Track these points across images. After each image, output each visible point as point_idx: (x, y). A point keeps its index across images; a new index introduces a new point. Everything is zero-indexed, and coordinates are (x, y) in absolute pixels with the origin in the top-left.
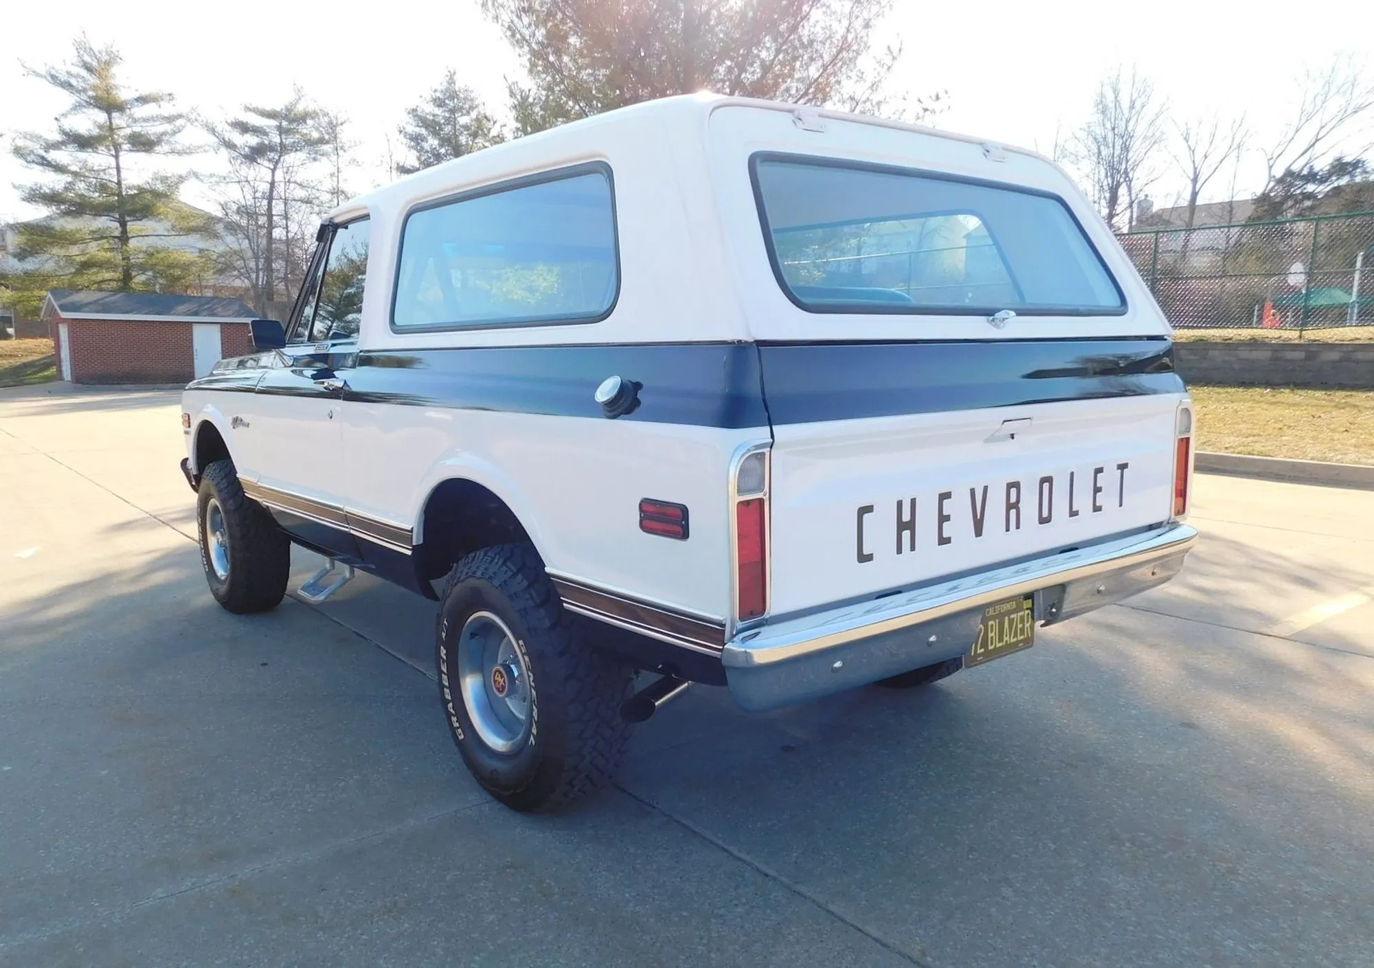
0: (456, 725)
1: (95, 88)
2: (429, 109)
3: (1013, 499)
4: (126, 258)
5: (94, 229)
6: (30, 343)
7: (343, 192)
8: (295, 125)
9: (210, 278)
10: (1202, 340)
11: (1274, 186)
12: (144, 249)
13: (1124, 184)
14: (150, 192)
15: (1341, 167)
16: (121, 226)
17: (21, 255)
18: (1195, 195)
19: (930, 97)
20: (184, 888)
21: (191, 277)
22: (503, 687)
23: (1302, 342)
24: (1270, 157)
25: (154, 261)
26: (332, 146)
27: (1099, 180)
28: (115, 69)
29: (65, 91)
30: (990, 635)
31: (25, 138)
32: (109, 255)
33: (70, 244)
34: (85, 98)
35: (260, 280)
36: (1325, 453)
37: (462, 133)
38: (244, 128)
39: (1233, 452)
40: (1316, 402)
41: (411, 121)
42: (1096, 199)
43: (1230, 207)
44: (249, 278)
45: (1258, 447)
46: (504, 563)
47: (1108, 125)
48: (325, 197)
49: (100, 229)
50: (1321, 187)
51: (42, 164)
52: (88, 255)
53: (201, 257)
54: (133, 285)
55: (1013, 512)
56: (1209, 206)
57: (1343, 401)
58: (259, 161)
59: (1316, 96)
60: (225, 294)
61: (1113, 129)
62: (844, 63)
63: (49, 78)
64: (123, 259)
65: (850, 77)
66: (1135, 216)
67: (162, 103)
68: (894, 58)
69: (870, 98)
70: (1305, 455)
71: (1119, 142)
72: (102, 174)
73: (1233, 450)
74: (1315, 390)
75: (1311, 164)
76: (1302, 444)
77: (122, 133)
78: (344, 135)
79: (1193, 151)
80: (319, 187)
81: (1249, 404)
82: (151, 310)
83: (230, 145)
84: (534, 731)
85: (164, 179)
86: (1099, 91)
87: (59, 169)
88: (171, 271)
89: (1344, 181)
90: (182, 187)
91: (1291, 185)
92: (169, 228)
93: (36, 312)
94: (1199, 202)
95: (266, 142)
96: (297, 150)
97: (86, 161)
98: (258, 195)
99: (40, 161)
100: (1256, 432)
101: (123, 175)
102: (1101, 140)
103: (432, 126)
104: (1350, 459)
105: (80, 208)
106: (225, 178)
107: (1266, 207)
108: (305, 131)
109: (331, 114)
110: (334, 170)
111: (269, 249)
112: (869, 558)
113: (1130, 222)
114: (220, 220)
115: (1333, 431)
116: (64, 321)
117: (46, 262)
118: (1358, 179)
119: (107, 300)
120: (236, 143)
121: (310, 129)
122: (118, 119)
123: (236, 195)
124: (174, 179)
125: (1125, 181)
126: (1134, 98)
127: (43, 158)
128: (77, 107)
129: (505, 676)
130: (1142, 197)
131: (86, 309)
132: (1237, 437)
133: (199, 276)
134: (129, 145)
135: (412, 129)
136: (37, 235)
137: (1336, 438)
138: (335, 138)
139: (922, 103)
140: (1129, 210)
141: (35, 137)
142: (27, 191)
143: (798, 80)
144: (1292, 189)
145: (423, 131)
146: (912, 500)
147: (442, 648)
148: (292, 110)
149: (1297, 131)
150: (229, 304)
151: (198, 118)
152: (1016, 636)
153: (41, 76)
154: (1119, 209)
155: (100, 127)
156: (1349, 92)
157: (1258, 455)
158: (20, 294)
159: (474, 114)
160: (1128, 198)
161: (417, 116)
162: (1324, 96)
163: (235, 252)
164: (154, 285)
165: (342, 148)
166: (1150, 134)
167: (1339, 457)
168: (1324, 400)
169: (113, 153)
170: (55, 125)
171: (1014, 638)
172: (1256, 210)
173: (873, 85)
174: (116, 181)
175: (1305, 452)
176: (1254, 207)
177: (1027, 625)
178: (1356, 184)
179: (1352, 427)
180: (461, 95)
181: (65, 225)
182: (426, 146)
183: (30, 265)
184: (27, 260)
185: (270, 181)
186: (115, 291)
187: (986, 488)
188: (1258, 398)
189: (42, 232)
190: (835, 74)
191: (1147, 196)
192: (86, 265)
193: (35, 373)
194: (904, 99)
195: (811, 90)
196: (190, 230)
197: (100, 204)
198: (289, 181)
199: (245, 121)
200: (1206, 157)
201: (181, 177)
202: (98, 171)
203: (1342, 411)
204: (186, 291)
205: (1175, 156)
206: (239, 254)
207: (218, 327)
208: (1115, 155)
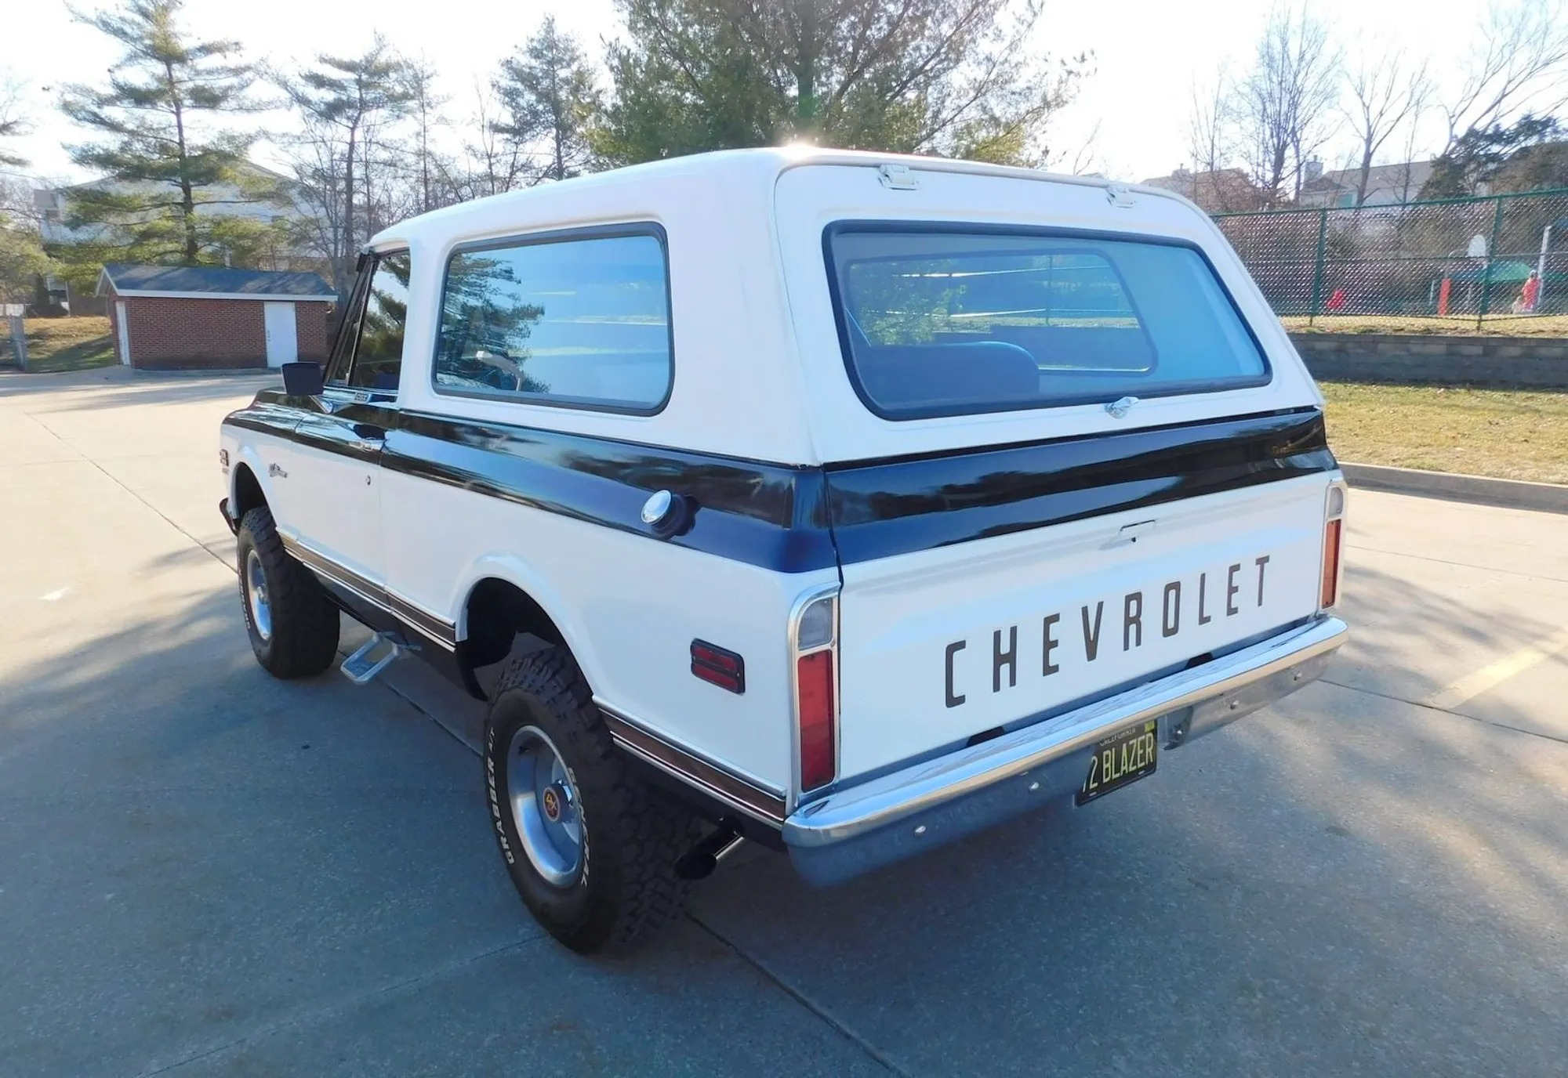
0: (506, 846)
1: (152, 36)
2: (525, 61)
3: (1133, 613)
4: (190, 228)
5: (154, 195)
6: (86, 321)
7: (430, 154)
8: (376, 78)
9: (284, 248)
10: (1371, 331)
11: (1456, 147)
12: (210, 217)
13: (1291, 145)
14: (216, 153)
15: (1529, 126)
16: (184, 191)
17: (74, 224)
18: (1368, 156)
19: (1075, 59)
20: (182, 1059)
21: (263, 249)
22: (555, 812)
23: (1480, 334)
24: (1451, 115)
25: (221, 231)
26: (417, 102)
27: (1264, 139)
28: (173, 15)
29: (118, 39)
30: (1105, 766)
31: (75, 92)
32: (170, 224)
33: (128, 211)
34: (141, 47)
35: (340, 252)
36: (1501, 468)
37: (561, 87)
38: (319, 81)
39: (1401, 466)
40: (1493, 405)
41: (506, 74)
42: (1260, 161)
43: (1406, 170)
44: (327, 250)
45: (1428, 460)
46: (553, 676)
47: (1275, 79)
48: (411, 159)
49: (160, 195)
50: (1506, 149)
51: (94, 122)
52: (148, 225)
53: (274, 227)
54: (199, 258)
55: (1133, 628)
56: (1384, 169)
57: (1524, 404)
58: (337, 119)
59: (1503, 47)
60: (300, 267)
61: (1280, 83)
62: (980, 19)
63: (100, 25)
64: (188, 229)
65: (986, 35)
66: (1302, 180)
67: (228, 54)
68: (1035, 14)
69: (1009, 58)
70: (1480, 470)
71: (1286, 98)
72: (162, 133)
73: (1401, 463)
74: (1493, 390)
75: (1497, 122)
76: (1476, 456)
77: (184, 87)
78: (432, 89)
79: (1368, 108)
80: (404, 149)
81: (1420, 407)
82: (217, 286)
83: (303, 101)
84: (586, 870)
85: (231, 139)
86: (1265, 42)
87: (115, 127)
88: (241, 242)
89: (1532, 141)
90: (250, 147)
91: (1474, 147)
92: (239, 193)
93: (91, 287)
94: (1373, 163)
95: (344, 98)
96: (378, 107)
97: (143, 118)
98: (336, 157)
99: (92, 118)
100: (1426, 441)
101: (186, 134)
102: (1266, 96)
103: (528, 79)
104: (1527, 474)
105: (137, 171)
106: (299, 138)
107: (1446, 171)
108: (387, 85)
109: (416, 66)
110: (419, 128)
111: (348, 218)
112: (961, 700)
113: (1297, 188)
114: (293, 184)
115: (1511, 440)
116: (121, 298)
117: (101, 232)
118: (1547, 140)
119: (168, 275)
120: (311, 98)
121: (392, 83)
122: (179, 72)
123: (310, 156)
124: (242, 139)
125: (1292, 141)
126: (1303, 49)
127: (95, 115)
128: (132, 58)
129: (557, 800)
130: (1310, 158)
131: (145, 286)
132: (1406, 447)
133: (272, 247)
134: (191, 101)
135: (506, 82)
136: (90, 202)
137: (1514, 449)
138: (421, 93)
139: (1065, 64)
140: (1296, 174)
141: (87, 92)
142: (78, 152)
143: (929, 38)
144: (1476, 151)
145: (519, 85)
146: (1012, 628)
147: (489, 760)
148: (372, 62)
149: (1482, 86)
150: (304, 279)
151: (268, 71)
152: (1135, 763)
153: (92, 22)
154: (1285, 173)
155: (160, 80)
156: (1541, 41)
157: (1429, 469)
158: (73, 267)
159: (575, 67)
160: (1296, 160)
161: (511, 68)
162: (1512, 47)
163: (311, 221)
164: (222, 257)
165: (429, 104)
166: (1321, 88)
167: (1517, 472)
168: (1503, 402)
169: (174, 109)
170: (107, 78)
171: (1133, 765)
172: (1435, 174)
173: (1012, 44)
174: (178, 141)
175: (1479, 467)
176: (1432, 170)
177: (1149, 750)
178: (1546, 145)
179: (1533, 436)
180: (561, 46)
181: (121, 190)
182: (522, 102)
183: (83, 235)
184: (80, 229)
185: (349, 141)
186: (179, 265)
187: (1100, 605)
188: (1430, 399)
189: (97, 198)
190: (969, 31)
191: (1316, 157)
192: (146, 235)
193: (91, 356)
194: (1046, 60)
195: (943, 50)
196: (262, 197)
197: (160, 168)
198: (370, 141)
199: (320, 73)
200: (1381, 114)
201: (250, 136)
202: (157, 129)
203: (1521, 416)
204: (258, 264)
205: (1347, 114)
206: (315, 223)
207: (292, 306)
208: (1282, 113)
